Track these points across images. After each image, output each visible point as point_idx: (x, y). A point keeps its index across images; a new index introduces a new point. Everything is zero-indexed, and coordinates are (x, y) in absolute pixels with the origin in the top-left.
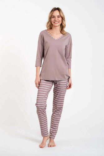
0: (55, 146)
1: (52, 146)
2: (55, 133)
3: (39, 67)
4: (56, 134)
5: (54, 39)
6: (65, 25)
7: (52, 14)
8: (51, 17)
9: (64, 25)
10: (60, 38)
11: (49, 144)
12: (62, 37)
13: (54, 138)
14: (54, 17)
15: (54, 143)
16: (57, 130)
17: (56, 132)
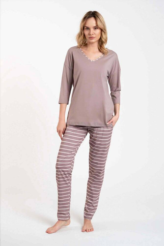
0: (93, 230)
1: (87, 230)
2: (93, 209)
3: (64, 105)
4: (94, 212)
5: (90, 60)
6: (106, 41)
7: (85, 24)
8: (84, 28)
9: (103, 40)
10: (99, 59)
11: (83, 227)
12: (102, 58)
13: (91, 218)
14: (88, 28)
15: (92, 226)
16: (97, 206)
17: (96, 209)
